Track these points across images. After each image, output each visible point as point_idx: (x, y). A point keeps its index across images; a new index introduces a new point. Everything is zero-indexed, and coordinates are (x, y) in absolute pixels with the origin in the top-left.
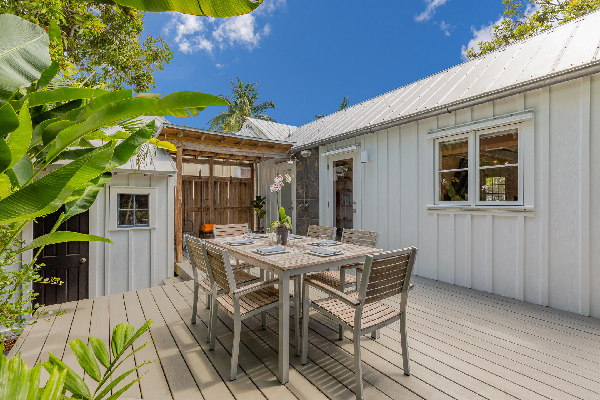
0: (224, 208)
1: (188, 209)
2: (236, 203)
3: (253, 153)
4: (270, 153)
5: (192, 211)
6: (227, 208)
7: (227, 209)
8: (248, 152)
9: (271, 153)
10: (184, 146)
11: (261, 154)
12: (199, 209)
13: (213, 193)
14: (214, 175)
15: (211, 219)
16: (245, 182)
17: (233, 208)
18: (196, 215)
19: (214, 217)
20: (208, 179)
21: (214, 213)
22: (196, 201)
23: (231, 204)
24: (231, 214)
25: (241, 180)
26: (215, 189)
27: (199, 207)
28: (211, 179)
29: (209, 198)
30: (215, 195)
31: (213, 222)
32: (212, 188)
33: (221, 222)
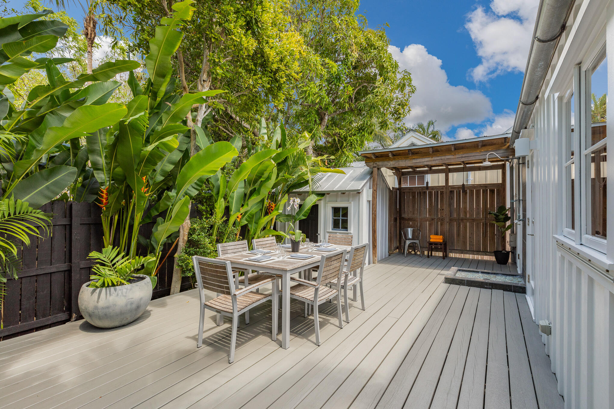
0: (462, 219)
1: (422, 219)
3: (448, 159)
4: (472, 155)
5: (426, 221)
6: (466, 219)
7: (465, 221)
8: (441, 159)
9: (476, 154)
10: (378, 166)
12: (433, 219)
13: (448, 203)
14: (450, 184)
15: (445, 230)
16: (492, 188)
17: (474, 220)
18: (430, 225)
19: (449, 229)
20: (443, 189)
21: (449, 224)
22: (429, 212)
23: (472, 215)
24: (471, 227)
25: (486, 187)
26: (452, 198)
27: (433, 217)
28: (446, 188)
29: (444, 209)
30: (450, 205)
31: (448, 234)
32: (446, 197)
33: (458, 235)
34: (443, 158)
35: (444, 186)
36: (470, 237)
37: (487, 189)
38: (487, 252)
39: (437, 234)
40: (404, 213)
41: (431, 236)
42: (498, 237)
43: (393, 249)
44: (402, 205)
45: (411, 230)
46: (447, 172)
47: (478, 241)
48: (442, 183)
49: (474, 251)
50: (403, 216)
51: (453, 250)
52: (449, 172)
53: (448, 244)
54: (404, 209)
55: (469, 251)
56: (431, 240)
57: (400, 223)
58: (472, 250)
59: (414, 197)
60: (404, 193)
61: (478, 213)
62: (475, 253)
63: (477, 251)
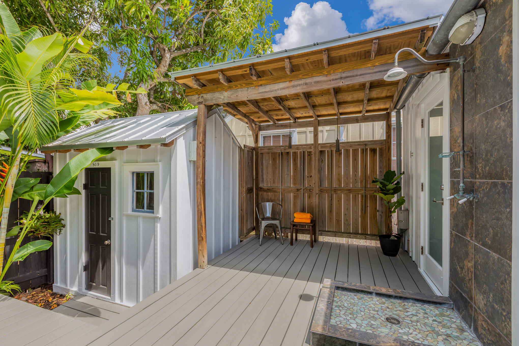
0: (335, 190)
1: (284, 190)
2: (357, 182)
3: (317, 82)
4: (359, 72)
5: (290, 192)
6: (340, 190)
7: (339, 192)
10: (206, 100)
11: (336, 79)
12: (298, 190)
13: (317, 168)
14: (320, 141)
15: (314, 204)
16: (373, 147)
17: (350, 191)
18: (295, 197)
19: (319, 203)
20: (310, 148)
21: (319, 196)
22: (294, 179)
23: (347, 184)
24: (347, 200)
25: (366, 145)
26: (321, 161)
27: (298, 187)
28: (315, 147)
29: (313, 175)
30: (320, 170)
31: (317, 210)
32: (315, 160)
33: (331, 211)
34: (309, 80)
35: (312, 145)
36: (345, 215)
37: (367, 147)
38: (367, 235)
39: (303, 211)
40: (263, 181)
41: (295, 215)
42: (380, 213)
43: (245, 232)
44: (260, 170)
45: (269, 205)
46: (317, 124)
47: (356, 221)
48: (310, 140)
49: (350, 233)
50: (261, 185)
51: (324, 232)
52: (319, 125)
53: (317, 224)
54: (262, 175)
55: (344, 233)
56: (295, 220)
57: (257, 195)
58: (348, 231)
59: (274, 160)
60: (262, 154)
61: (355, 181)
62: (352, 236)
63: (355, 234)
